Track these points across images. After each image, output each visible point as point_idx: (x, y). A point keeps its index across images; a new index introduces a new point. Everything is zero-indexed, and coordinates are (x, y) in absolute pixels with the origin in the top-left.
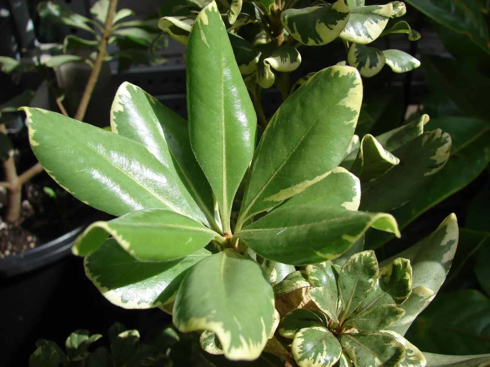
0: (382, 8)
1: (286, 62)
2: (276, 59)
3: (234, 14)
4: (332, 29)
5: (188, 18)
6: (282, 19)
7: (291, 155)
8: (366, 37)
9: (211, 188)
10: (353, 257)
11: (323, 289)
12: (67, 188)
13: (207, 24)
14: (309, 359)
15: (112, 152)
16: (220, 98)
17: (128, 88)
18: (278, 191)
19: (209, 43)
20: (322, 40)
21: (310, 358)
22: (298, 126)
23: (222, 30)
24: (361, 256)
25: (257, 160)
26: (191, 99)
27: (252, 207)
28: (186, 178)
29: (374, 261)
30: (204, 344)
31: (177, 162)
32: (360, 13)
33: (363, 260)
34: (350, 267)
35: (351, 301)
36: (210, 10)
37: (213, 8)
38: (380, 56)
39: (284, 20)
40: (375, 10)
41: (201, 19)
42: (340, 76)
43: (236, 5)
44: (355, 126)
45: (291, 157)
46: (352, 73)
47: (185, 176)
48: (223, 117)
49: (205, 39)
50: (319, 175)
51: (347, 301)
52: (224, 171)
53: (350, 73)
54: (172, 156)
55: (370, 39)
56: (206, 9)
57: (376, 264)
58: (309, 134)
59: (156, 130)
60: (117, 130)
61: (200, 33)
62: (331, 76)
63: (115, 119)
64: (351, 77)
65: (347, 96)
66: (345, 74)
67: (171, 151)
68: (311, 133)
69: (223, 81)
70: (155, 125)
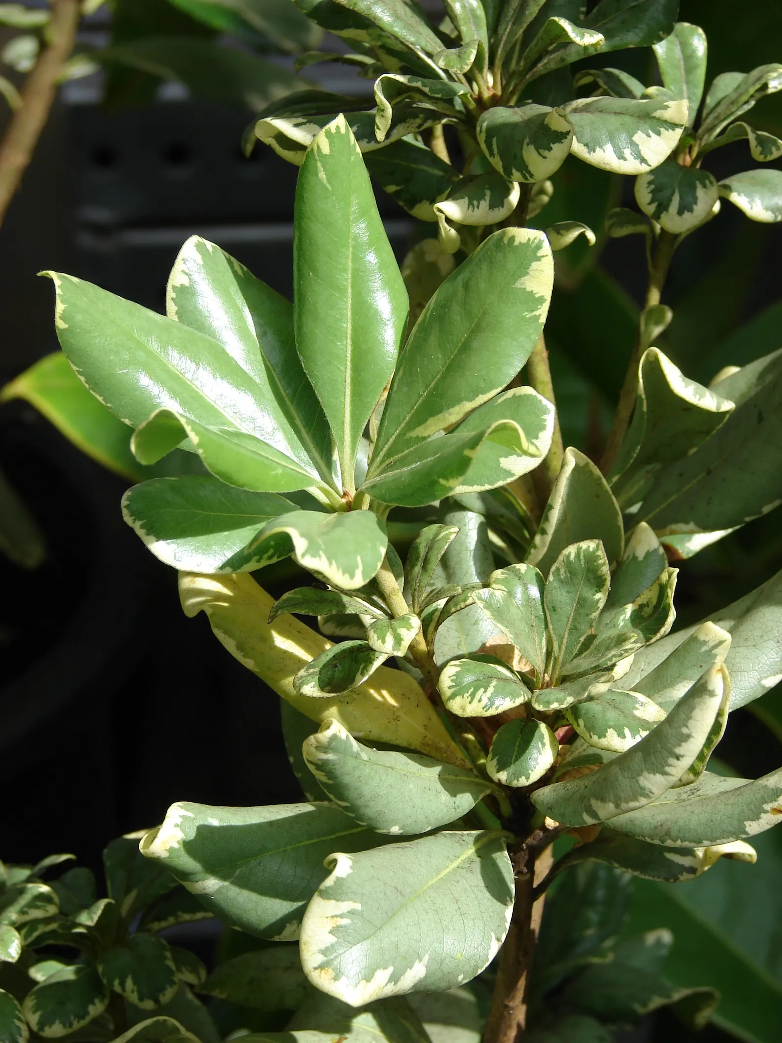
0: (669, 107)
1: (478, 208)
2: (457, 204)
3: (380, 130)
4: (545, 157)
5: (309, 122)
6: (478, 129)
7: (447, 364)
8: (638, 161)
9: (325, 417)
10: (565, 552)
11: (503, 595)
12: (101, 396)
13: (328, 154)
14: (463, 697)
15: (170, 348)
16: (345, 270)
17: (200, 248)
18: (426, 420)
19: (330, 183)
20: (532, 175)
21: (466, 695)
22: (458, 318)
23: (353, 161)
24: (579, 549)
25: (401, 372)
26: (299, 270)
27: (389, 449)
28: (288, 403)
29: (601, 559)
30: (300, 683)
31: (275, 375)
32: (631, 116)
33: (584, 556)
34: (562, 571)
35: (566, 636)
36: (333, 131)
37: (338, 128)
38: (705, 189)
39: (481, 131)
40: (656, 110)
41: (319, 144)
42: (516, 243)
43: (382, 116)
44: (543, 320)
45: (447, 367)
46: (535, 238)
47: (286, 399)
48: (350, 301)
49: (325, 176)
50: (482, 394)
51: (560, 635)
52: (347, 390)
53: (532, 239)
54: (266, 365)
55: (646, 165)
56: (327, 130)
57: (604, 564)
58: (473, 331)
59: (242, 319)
60: (177, 316)
61: (316, 167)
62: (503, 242)
63: (175, 297)
64: (533, 246)
65: (527, 273)
66: (524, 241)
67: (265, 356)
68: (476, 330)
69: (351, 243)
70: (239, 311)
